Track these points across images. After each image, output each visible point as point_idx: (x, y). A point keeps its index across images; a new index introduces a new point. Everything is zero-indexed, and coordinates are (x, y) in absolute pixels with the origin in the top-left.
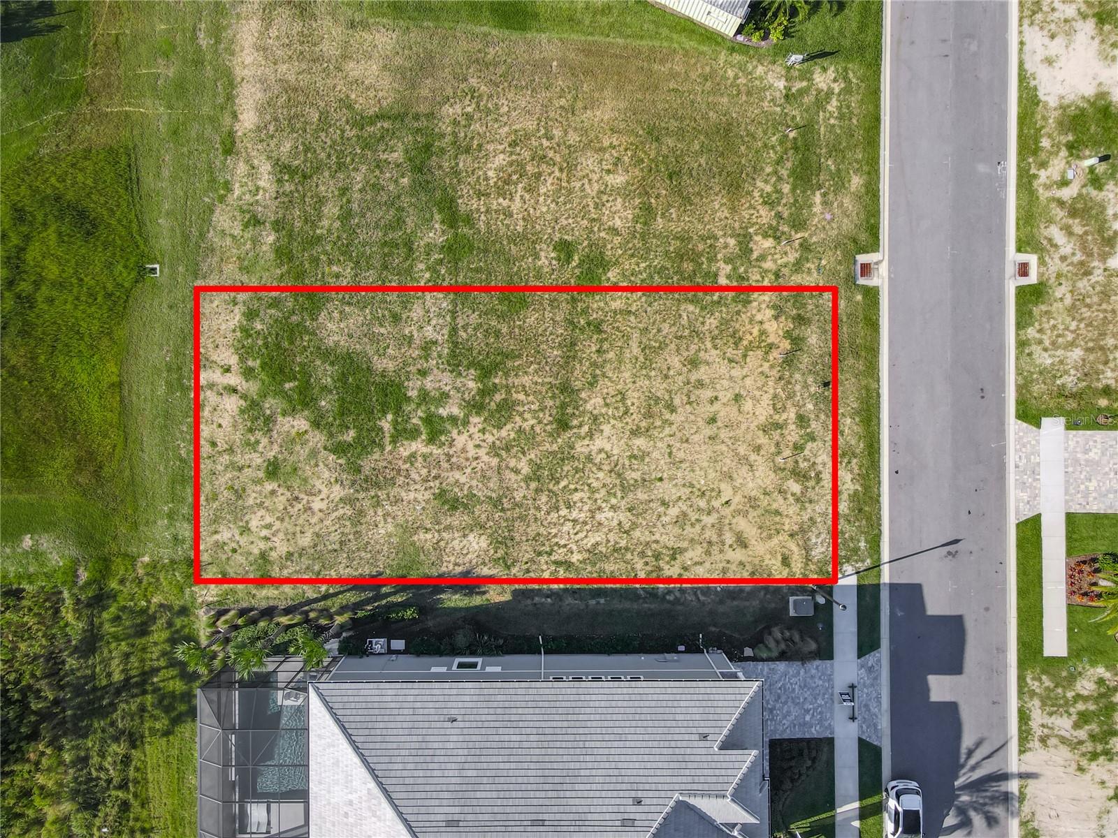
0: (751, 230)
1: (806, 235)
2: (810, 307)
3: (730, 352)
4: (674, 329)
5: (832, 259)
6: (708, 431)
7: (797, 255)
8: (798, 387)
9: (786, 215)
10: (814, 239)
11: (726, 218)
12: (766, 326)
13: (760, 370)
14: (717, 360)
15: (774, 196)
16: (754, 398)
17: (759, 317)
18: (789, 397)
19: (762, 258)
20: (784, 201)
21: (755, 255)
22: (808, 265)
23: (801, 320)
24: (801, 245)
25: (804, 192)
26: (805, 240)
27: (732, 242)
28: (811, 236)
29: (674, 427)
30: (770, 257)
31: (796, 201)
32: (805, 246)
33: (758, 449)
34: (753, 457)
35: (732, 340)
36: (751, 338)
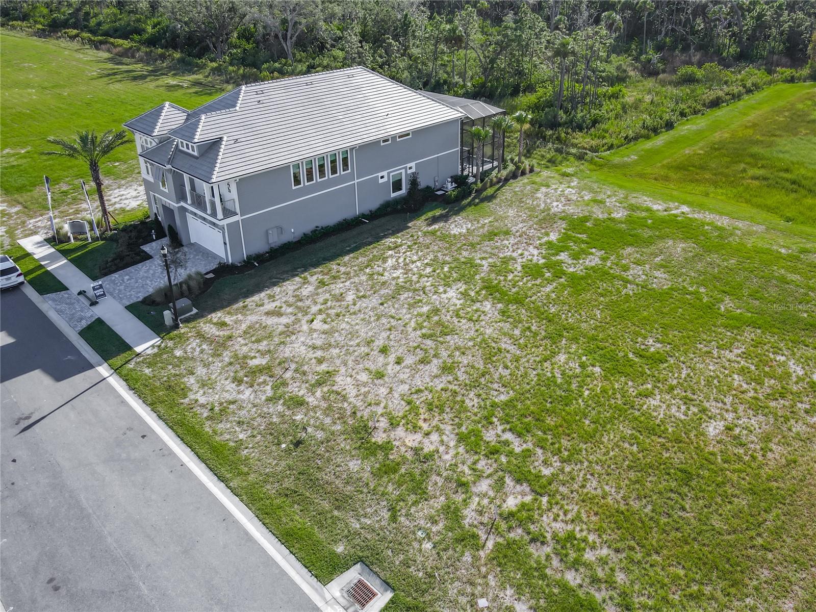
0: (545, 499)
1: (482, 553)
2: (390, 488)
3: (427, 396)
4: (496, 376)
5: (420, 559)
6: (379, 343)
7: (466, 522)
8: (328, 420)
9: (532, 549)
10: (467, 558)
11: (583, 486)
12: (418, 437)
13: (382, 405)
14: (431, 384)
15: (573, 555)
16: (365, 384)
17: (435, 437)
18: (329, 408)
19: (500, 484)
20: (555, 562)
21: (508, 481)
22: (441, 525)
23: (388, 469)
24: (475, 536)
25: (549, 597)
26: (478, 547)
27: (546, 472)
28: (476, 558)
29: (410, 330)
30: (491, 494)
31: (544, 577)
32: (468, 540)
33: (320, 361)
34: (319, 354)
35: (436, 403)
36: (422, 417)
